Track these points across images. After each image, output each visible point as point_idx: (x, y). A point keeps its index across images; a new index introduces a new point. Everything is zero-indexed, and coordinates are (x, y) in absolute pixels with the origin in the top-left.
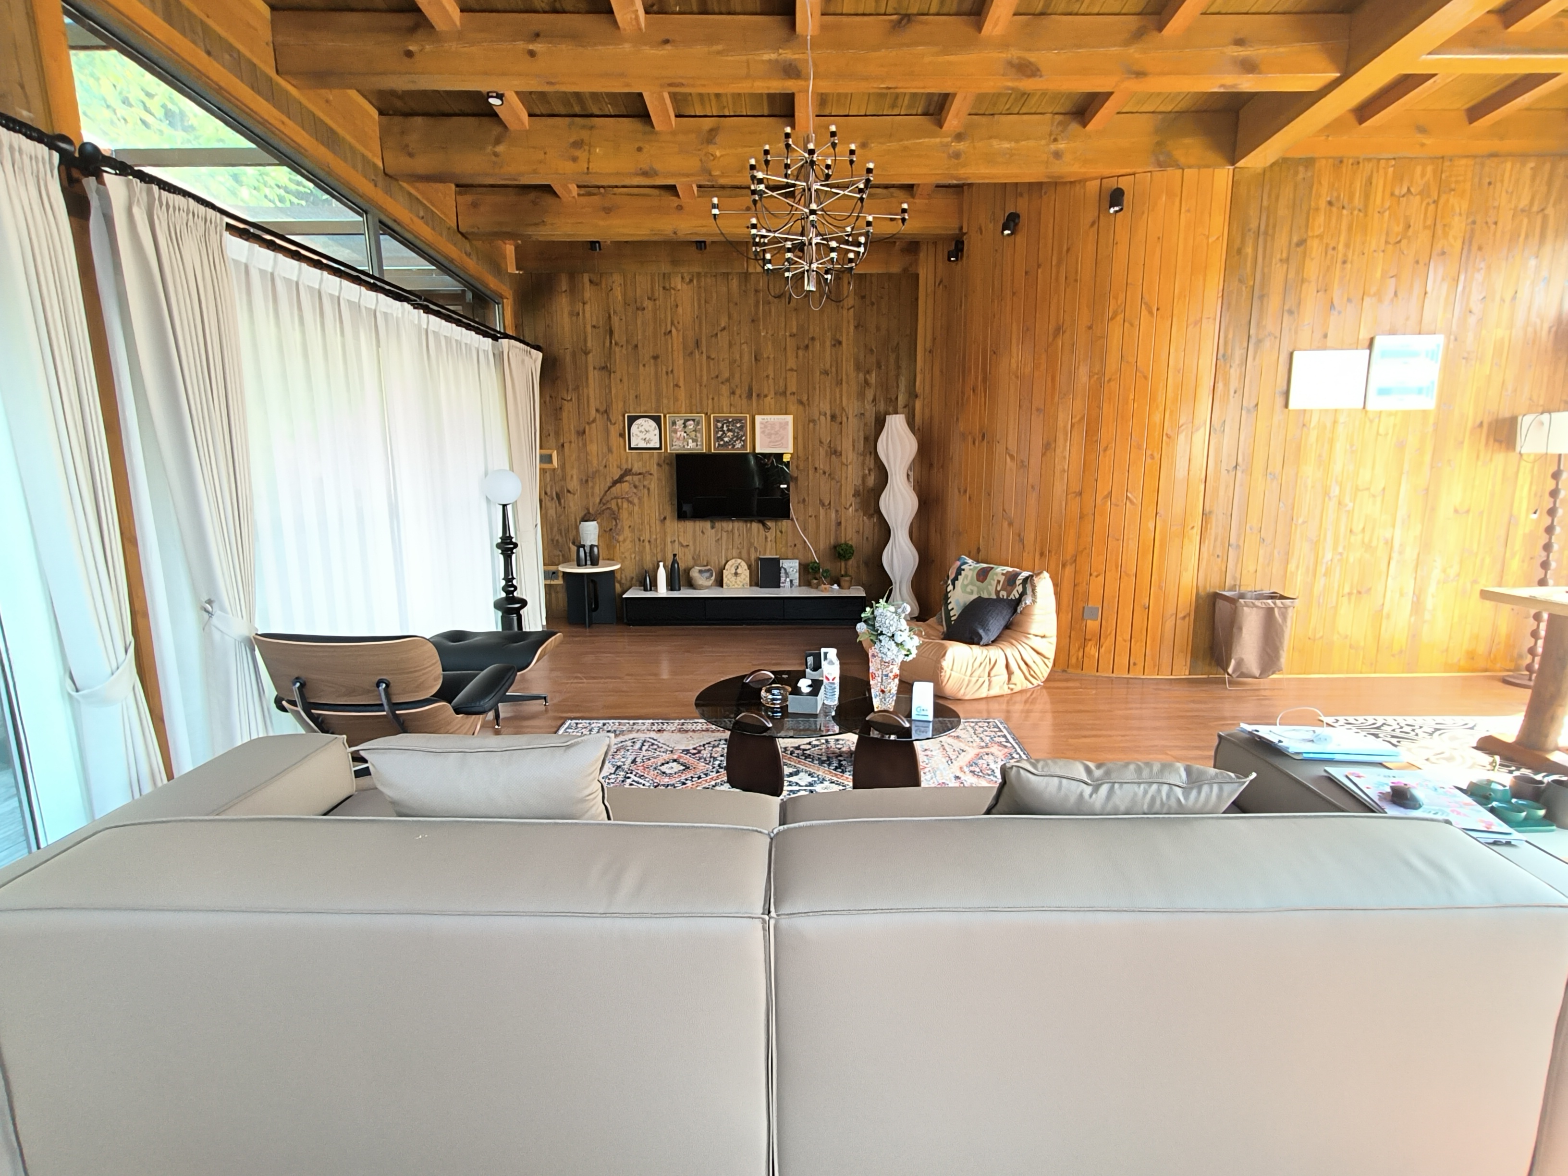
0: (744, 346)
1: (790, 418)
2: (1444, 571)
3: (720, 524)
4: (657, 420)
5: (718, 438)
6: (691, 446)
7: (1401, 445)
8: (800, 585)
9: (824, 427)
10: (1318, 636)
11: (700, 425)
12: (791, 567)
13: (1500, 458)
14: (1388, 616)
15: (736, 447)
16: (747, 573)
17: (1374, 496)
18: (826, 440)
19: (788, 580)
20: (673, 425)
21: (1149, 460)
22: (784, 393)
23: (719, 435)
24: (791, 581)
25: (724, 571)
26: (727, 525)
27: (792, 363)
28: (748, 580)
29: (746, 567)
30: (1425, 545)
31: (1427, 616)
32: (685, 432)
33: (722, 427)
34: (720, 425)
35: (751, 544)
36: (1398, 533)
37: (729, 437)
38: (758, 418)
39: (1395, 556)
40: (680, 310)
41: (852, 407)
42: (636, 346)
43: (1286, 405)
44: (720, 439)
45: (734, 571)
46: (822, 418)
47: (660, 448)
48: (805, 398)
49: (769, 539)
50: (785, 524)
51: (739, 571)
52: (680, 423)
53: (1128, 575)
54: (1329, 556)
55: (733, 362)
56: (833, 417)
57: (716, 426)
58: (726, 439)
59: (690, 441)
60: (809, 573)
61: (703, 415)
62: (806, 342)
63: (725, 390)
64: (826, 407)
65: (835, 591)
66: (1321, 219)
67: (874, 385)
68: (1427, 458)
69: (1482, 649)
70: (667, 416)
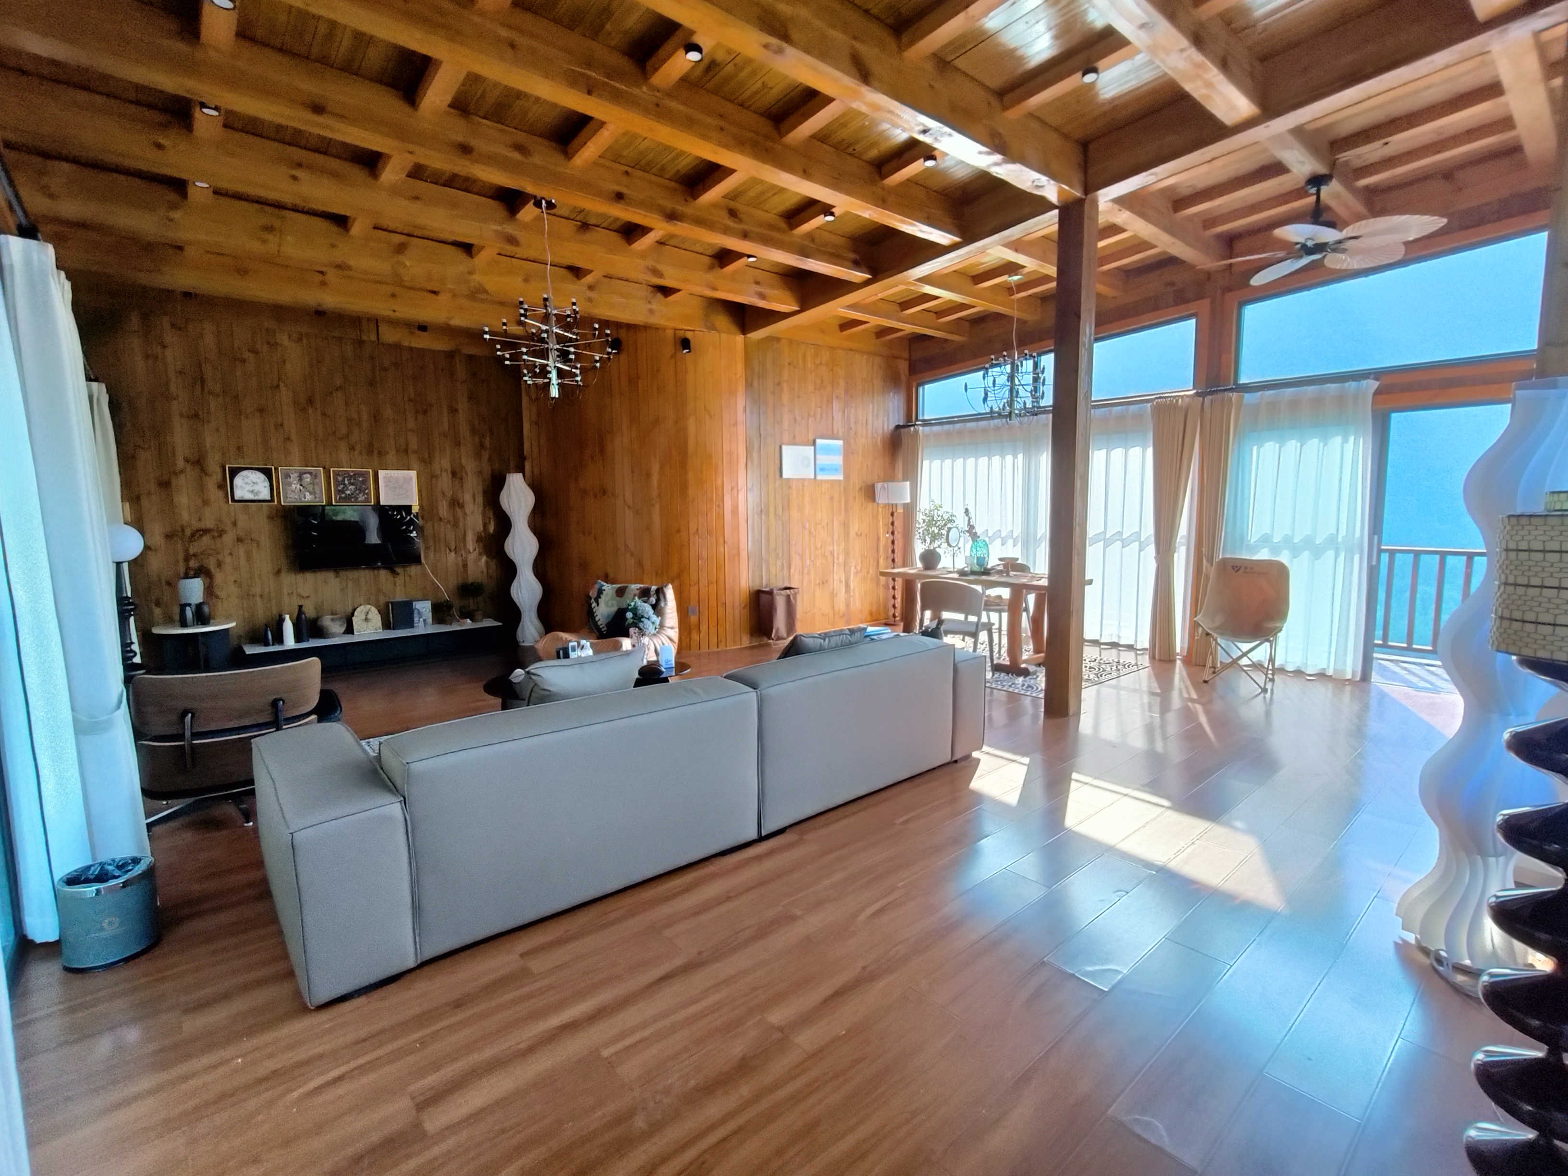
0: (363, 407)
1: (413, 474)
2: (855, 567)
3: (344, 573)
4: (267, 473)
5: (340, 491)
6: (308, 498)
7: (832, 498)
8: (433, 623)
9: (445, 482)
10: (808, 610)
11: (319, 477)
12: (424, 608)
13: (870, 505)
14: (836, 594)
15: (360, 499)
16: (379, 617)
17: (823, 527)
18: (449, 494)
19: (421, 620)
20: (286, 478)
21: (717, 509)
22: (406, 451)
23: (340, 488)
24: (424, 620)
25: (353, 618)
26: (353, 574)
27: (411, 424)
28: (380, 624)
29: (377, 612)
30: (847, 554)
31: (852, 594)
32: (301, 485)
33: (343, 480)
34: (340, 479)
35: (380, 591)
36: (835, 547)
37: (351, 490)
38: (382, 474)
39: (835, 560)
40: (288, 366)
41: (470, 465)
42: (236, 397)
43: (781, 475)
44: (342, 491)
45: (364, 617)
46: (444, 474)
47: (272, 500)
48: (426, 456)
49: (398, 584)
50: (413, 570)
51: (369, 616)
52: (294, 477)
53: (712, 583)
54: (808, 563)
55: (350, 420)
56: (454, 474)
57: (336, 479)
58: (348, 492)
59: (307, 494)
60: (440, 612)
61: (321, 469)
62: (425, 408)
63: (343, 445)
64: (446, 463)
65: (468, 624)
66: (786, 372)
67: (488, 447)
68: (843, 505)
69: (874, 609)
70: (279, 468)
